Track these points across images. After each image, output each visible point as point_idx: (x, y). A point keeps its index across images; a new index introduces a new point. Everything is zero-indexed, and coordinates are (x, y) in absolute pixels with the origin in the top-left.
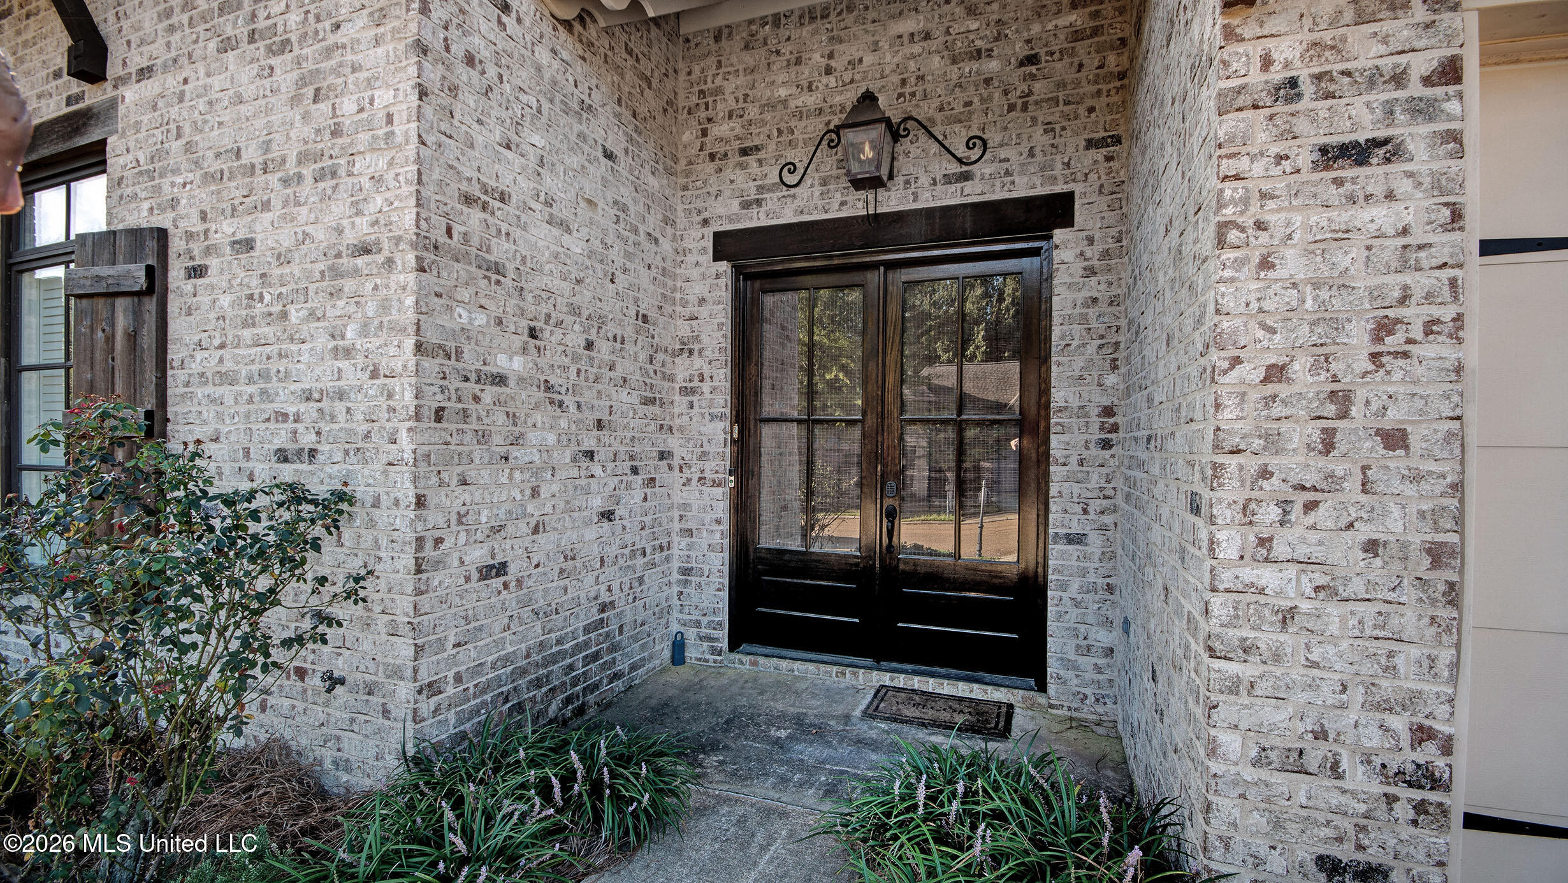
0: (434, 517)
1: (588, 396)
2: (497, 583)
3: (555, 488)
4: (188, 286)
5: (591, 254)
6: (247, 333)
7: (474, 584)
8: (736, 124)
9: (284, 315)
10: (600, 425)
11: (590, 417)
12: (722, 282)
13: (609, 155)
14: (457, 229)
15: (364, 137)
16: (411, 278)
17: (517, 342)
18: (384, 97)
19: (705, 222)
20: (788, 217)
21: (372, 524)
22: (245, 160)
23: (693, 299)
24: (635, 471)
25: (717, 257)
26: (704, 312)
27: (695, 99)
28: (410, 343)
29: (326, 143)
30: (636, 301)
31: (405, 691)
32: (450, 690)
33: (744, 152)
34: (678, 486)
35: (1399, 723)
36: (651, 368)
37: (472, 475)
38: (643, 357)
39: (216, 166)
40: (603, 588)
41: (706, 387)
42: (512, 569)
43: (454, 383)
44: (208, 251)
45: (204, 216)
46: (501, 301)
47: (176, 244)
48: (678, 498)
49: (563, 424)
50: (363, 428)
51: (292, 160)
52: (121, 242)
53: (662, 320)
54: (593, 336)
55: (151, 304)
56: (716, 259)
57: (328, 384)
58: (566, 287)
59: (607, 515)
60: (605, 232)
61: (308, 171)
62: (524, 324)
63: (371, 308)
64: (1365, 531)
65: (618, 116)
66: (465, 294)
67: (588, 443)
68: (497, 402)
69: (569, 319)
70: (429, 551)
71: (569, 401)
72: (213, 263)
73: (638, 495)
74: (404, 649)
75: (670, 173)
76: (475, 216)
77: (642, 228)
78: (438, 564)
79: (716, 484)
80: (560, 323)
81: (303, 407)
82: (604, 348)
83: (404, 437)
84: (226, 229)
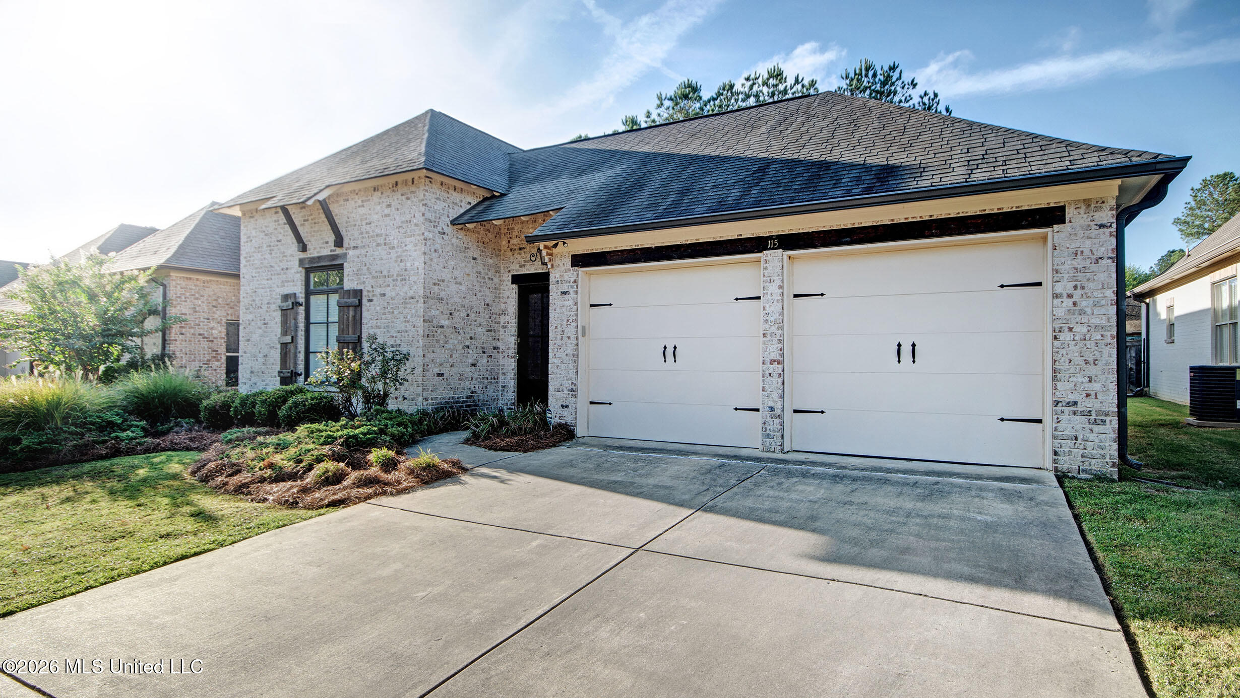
0: (427, 360)
1: (468, 330)
2: (441, 378)
3: (457, 355)
4: (368, 304)
5: (468, 289)
6: (384, 317)
7: (435, 377)
8: (518, 240)
9: (393, 312)
10: (471, 338)
11: (468, 336)
12: (514, 291)
13: (474, 259)
14: (432, 292)
15: (412, 272)
16: (422, 305)
17: (446, 317)
18: (417, 264)
19: (509, 271)
20: (533, 271)
21: (413, 361)
22: (383, 274)
23: (506, 297)
24: (484, 352)
25: (513, 283)
26: (509, 301)
27: (506, 231)
28: (422, 320)
29: (403, 272)
30: (484, 300)
31: (420, 399)
32: (430, 401)
33: (520, 249)
34: (501, 358)
35: (570, 382)
36: (490, 321)
37: (435, 351)
38: (487, 317)
39: (376, 275)
40: (472, 387)
41: (509, 326)
42: (445, 375)
43: (431, 328)
44: (373, 296)
45: (372, 287)
46: (442, 307)
47: (364, 293)
48: (501, 362)
49: (460, 338)
50: (411, 339)
51: (395, 276)
52: (351, 293)
53: (494, 304)
54: (469, 313)
55: (359, 309)
56: (512, 283)
57: (403, 329)
58: (460, 300)
59: (474, 365)
60: (473, 282)
61: (399, 278)
62: (449, 312)
63: (414, 311)
64: (566, 353)
65: (477, 246)
66: (434, 307)
67: (467, 343)
68: (441, 332)
69: (461, 309)
70: (425, 367)
71: (461, 331)
72: (375, 299)
73: (485, 360)
74: (420, 389)
75: (497, 256)
76: (436, 287)
77: (486, 277)
78: (428, 370)
79: (512, 357)
80: (458, 310)
81: (397, 334)
82: (473, 316)
83: (420, 341)
84: (378, 291)
